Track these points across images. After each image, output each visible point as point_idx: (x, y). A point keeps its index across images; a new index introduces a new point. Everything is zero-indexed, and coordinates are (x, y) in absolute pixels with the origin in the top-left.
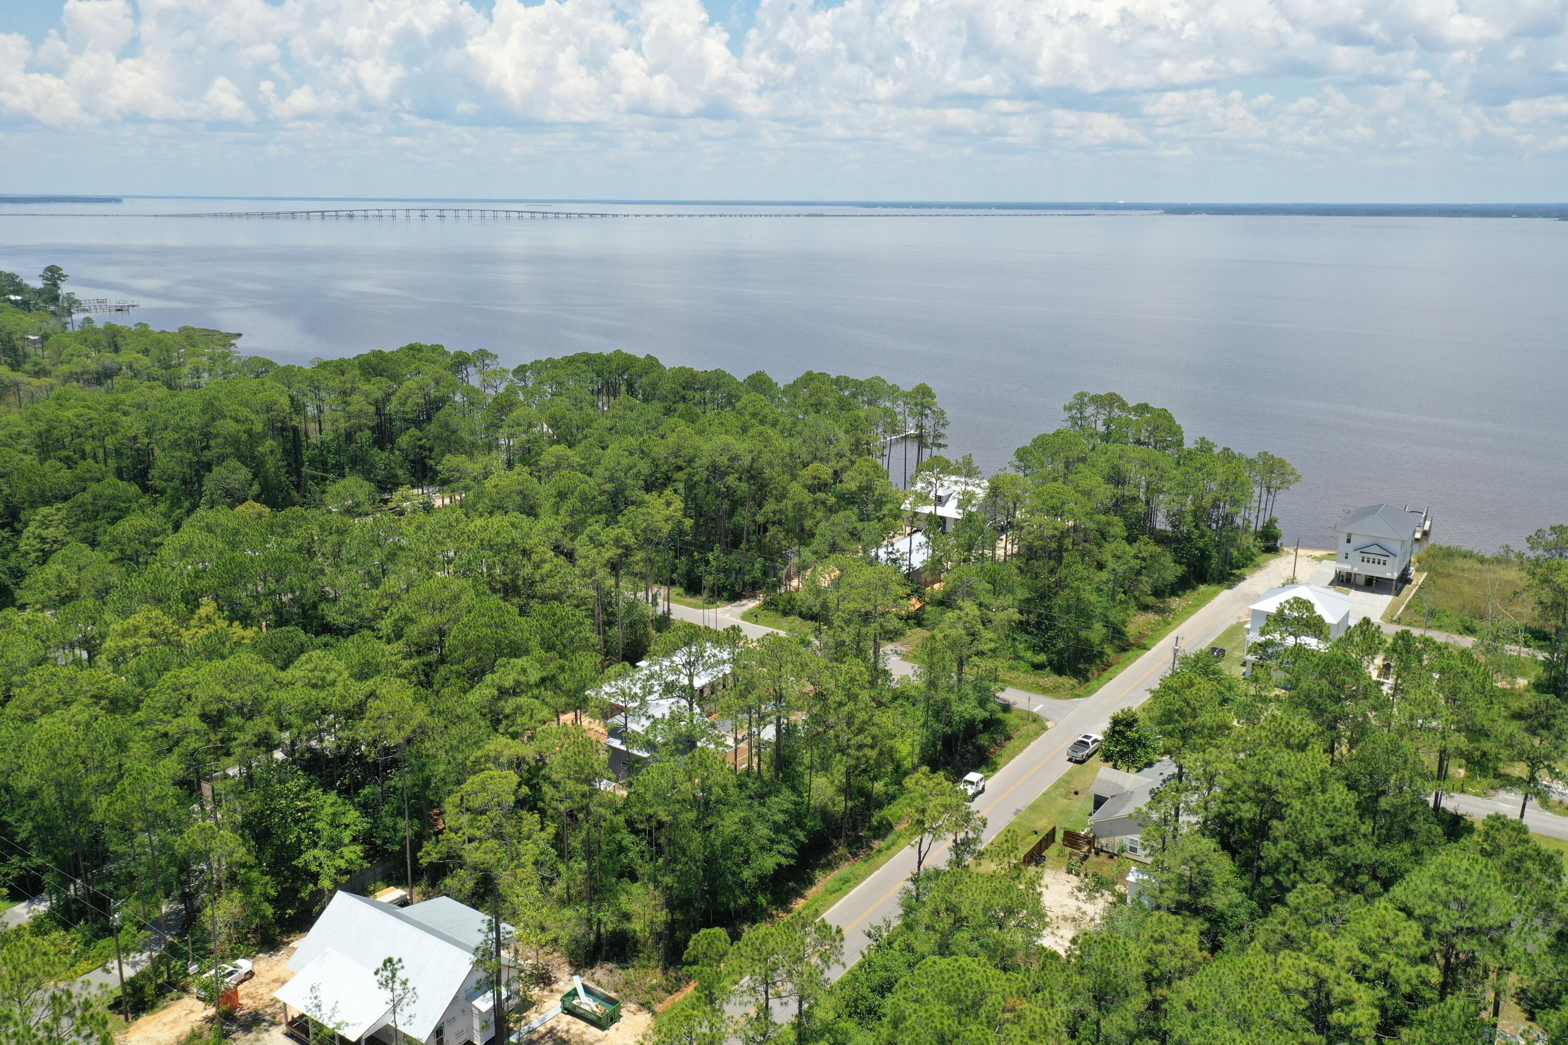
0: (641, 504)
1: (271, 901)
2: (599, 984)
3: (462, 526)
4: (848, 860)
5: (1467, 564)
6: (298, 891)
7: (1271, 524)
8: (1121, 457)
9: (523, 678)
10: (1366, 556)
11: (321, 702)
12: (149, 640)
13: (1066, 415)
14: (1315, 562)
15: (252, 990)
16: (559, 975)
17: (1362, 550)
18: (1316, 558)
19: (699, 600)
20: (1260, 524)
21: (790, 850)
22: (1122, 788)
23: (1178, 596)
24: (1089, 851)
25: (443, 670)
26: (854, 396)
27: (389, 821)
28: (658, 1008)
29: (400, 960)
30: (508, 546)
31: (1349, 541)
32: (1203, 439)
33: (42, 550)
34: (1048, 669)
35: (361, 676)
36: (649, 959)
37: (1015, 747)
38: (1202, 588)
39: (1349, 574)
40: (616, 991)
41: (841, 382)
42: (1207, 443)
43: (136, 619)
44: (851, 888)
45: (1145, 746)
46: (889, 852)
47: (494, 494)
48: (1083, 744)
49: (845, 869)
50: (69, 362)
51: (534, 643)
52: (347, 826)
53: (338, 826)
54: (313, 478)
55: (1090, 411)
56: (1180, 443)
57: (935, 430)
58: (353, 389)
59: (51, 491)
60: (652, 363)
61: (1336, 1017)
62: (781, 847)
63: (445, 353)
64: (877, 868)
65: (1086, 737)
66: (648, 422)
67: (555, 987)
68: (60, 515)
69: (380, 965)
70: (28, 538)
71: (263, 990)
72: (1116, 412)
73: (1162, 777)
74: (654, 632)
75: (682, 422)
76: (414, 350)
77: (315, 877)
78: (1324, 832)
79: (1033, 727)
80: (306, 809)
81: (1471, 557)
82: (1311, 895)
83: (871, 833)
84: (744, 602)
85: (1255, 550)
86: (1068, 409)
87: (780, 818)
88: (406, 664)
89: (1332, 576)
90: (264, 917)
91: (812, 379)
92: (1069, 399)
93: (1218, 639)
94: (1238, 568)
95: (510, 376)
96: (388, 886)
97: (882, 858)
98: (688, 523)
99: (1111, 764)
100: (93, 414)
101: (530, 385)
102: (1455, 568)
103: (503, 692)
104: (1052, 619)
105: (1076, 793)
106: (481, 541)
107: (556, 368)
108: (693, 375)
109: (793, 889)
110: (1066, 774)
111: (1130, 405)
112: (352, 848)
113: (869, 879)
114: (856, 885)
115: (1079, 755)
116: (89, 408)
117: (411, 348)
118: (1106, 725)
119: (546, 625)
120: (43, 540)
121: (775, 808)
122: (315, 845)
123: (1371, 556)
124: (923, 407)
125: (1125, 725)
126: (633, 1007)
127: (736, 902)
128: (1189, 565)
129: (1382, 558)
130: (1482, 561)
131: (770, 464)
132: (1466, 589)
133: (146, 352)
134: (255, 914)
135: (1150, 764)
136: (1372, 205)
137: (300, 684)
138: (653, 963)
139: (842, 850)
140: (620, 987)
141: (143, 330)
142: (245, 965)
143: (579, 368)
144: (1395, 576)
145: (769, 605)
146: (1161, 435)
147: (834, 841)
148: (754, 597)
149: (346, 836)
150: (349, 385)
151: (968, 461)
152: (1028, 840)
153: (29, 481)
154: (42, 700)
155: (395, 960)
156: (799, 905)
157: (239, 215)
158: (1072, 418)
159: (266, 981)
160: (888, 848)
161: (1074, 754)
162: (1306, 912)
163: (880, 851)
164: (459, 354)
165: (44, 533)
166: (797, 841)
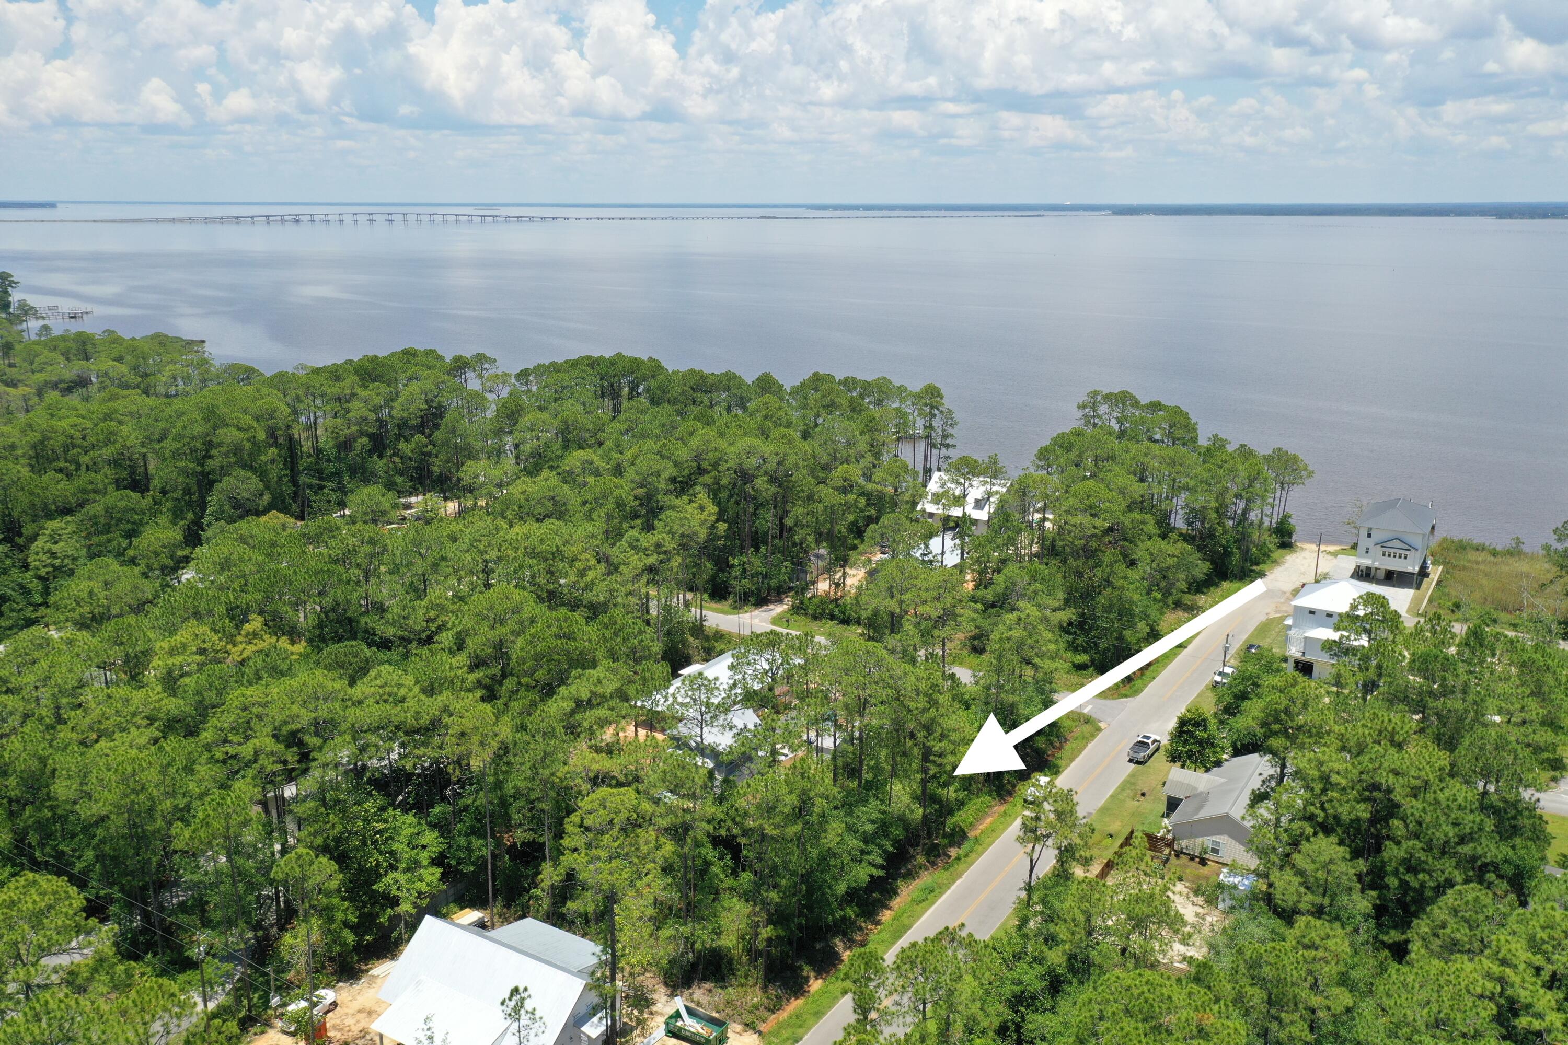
0: (673, 508)
1: (353, 928)
2: (698, 1004)
3: (502, 533)
4: (927, 869)
5: (1481, 556)
6: (378, 915)
7: (1285, 520)
8: (1146, 455)
9: (599, 690)
10: (1387, 550)
11: (393, 718)
12: (198, 658)
13: (1080, 414)
14: (1330, 557)
15: (338, 1021)
16: (655, 996)
17: (1383, 544)
18: (1330, 553)
19: (726, 605)
20: (1274, 521)
21: (879, 861)
22: (1196, 789)
23: (1203, 593)
24: (1170, 854)
25: (509, 683)
26: (862, 396)
27: (462, 841)
28: (762, 1027)
29: (526, 989)
30: (553, 554)
31: (1369, 536)
32: (1216, 436)
33: (53, 566)
34: (1091, 669)
35: (430, 691)
36: (746, 977)
37: (1073, 750)
38: (1225, 585)
39: (1369, 569)
40: (718, 1012)
41: (850, 383)
42: (1221, 440)
43: (183, 635)
44: (937, 897)
45: (1212, 745)
46: (968, 859)
47: (522, 501)
48: (1142, 745)
49: (926, 879)
50: (40, 371)
51: (601, 653)
52: (424, 847)
53: (414, 848)
54: (310, 486)
55: (1104, 409)
56: (1194, 440)
57: (944, 430)
58: (353, 395)
59: (54, 502)
60: (656, 368)
61: (1523, 1022)
62: (871, 858)
63: (440, 358)
64: (960, 876)
65: (1145, 737)
66: (664, 425)
67: (654, 1008)
68: (69, 530)
69: (507, 995)
70: (37, 554)
71: (349, 1021)
72: (1130, 411)
73: (1262, 778)
74: (691, 639)
75: (700, 425)
76: (409, 354)
77: (395, 902)
78: (1451, 832)
79: (1087, 728)
80: (386, 830)
81: (1483, 549)
82: (1470, 897)
83: (946, 841)
84: (772, 606)
85: (1271, 546)
86: (1082, 407)
87: (869, 828)
88: (472, 677)
89: (1352, 568)
90: (344, 944)
91: (819, 380)
92: (1083, 398)
93: (1251, 636)
94: (1257, 564)
95: (513, 380)
96: (462, 908)
97: (962, 866)
98: (722, 527)
99: (1179, 764)
100: (89, 424)
101: (534, 389)
102: (1469, 561)
103: (580, 705)
104: (1095, 618)
105: (1143, 795)
106: (525, 548)
107: (560, 371)
108: (704, 378)
109: (879, 900)
110: (1130, 776)
111: (1143, 403)
112: (430, 870)
113: (953, 888)
114: (941, 894)
115: (1141, 756)
116: (83, 418)
117: (406, 352)
118: (1172, 724)
119: (608, 634)
120: (53, 554)
121: (864, 818)
122: (393, 868)
123: (1392, 551)
124: (932, 408)
125: (1194, 725)
126: (738, 1028)
127: (833, 915)
128: (1213, 562)
129: (1404, 552)
130: (1494, 553)
131: (797, 467)
132: (1484, 582)
133: (119, 359)
134: (334, 942)
135: (1218, 764)
136: (1313, 205)
137: (370, 701)
138: (751, 982)
139: (921, 859)
140: (721, 1007)
141: (113, 339)
142: (328, 995)
143: (584, 371)
144: (1417, 569)
145: (799, 609)
146: (1179, 433)
147: (911, 850)
148: (780, 601)
149: (424, 857)
150: (349, 392)
151: (994, 461)
152: (1103, 843)
153: (31, 493)
154: (100, 722)
155: (521, 989)
156: (886, 916)
157: (181, 220)
158: (1085, 416)
159: (351, 1011)
160: (966, 856)
161: (1136, 755)
162: (1467, 915)
163: (958, 859)
164: (458, 359)
165: (55, 548)
166: (885, 851)
